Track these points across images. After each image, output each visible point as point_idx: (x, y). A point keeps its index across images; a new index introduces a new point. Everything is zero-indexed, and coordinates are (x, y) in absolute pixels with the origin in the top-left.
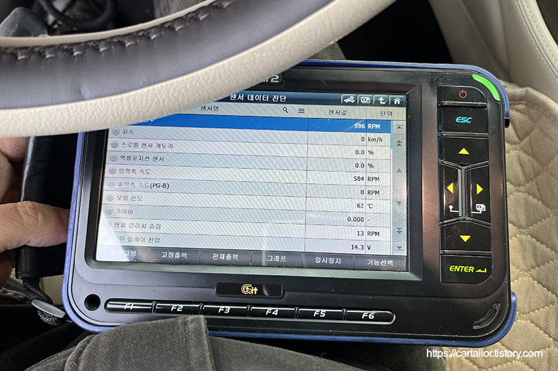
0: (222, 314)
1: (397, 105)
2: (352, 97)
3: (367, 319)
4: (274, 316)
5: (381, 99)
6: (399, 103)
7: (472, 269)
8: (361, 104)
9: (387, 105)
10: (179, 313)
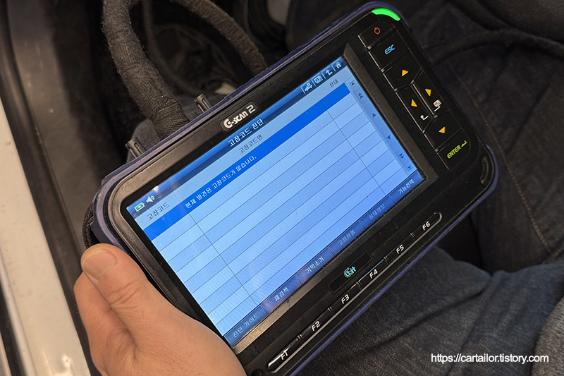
0: (346, 302)
1: (341, 68)
2: (309, 84)
3: (427, 228)
4: (377, 275)
5: (327, 71)
6: (340, 66)
7: (459, 147)
8: (318, 85)
9: (334, 73)
10: (319, 327)
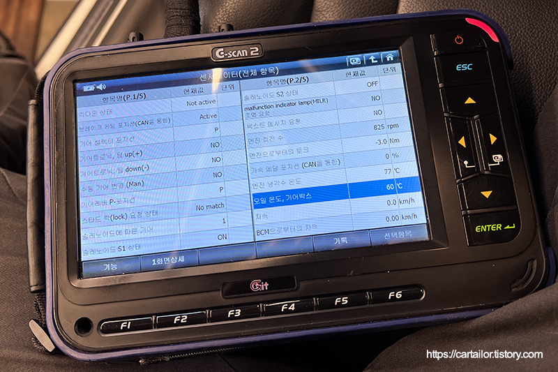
0: (233, 318)
1: (390, 62)
3: (394, 298)
4: (291, 312)
5: (372, 58)
6: (392, 59)
7: (499, 227)
8: (351, 66)
9: (379, 63)
10: (183, 324)
